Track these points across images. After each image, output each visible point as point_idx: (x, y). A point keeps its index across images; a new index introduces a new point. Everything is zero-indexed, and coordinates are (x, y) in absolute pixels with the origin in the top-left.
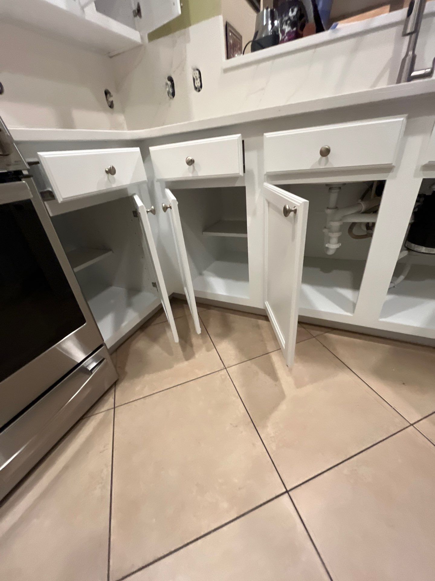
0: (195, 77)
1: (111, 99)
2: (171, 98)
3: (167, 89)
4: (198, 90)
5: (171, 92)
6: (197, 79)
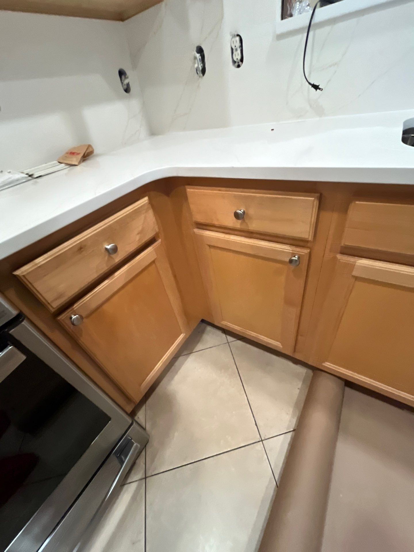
0: (234, 47)
1: (126, 82)
2: (200, 77)
3: (196, 65)
4: (237, 64)
5: (201, 69)
6: (236, 50)
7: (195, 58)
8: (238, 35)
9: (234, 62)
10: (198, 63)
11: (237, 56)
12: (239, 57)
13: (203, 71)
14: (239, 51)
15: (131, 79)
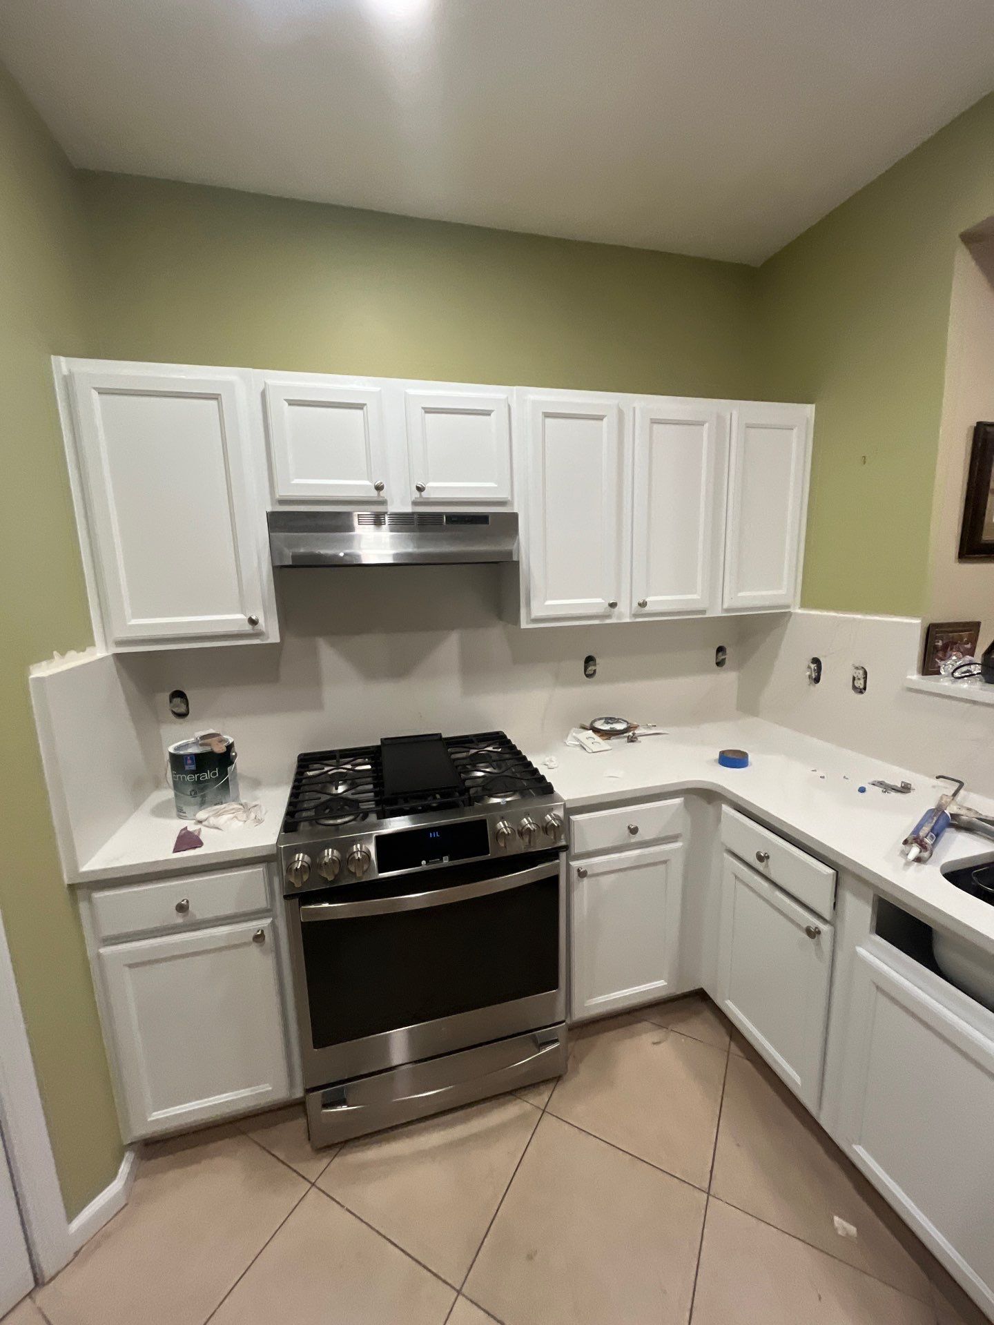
0: (856, 675)
1: (723, 657)
2: (812, 683)
3: (809, 673)
4: (858, 691)
5: (814, 677)
6: (859, 679)
7: (809, 667)
8: (863, 668)
9: (854, 688)
10: (811, 672)
11: (860, 684)
12: (862, 687)
13: (817, 680)
14: (862, 681)
15: (729, 655)
